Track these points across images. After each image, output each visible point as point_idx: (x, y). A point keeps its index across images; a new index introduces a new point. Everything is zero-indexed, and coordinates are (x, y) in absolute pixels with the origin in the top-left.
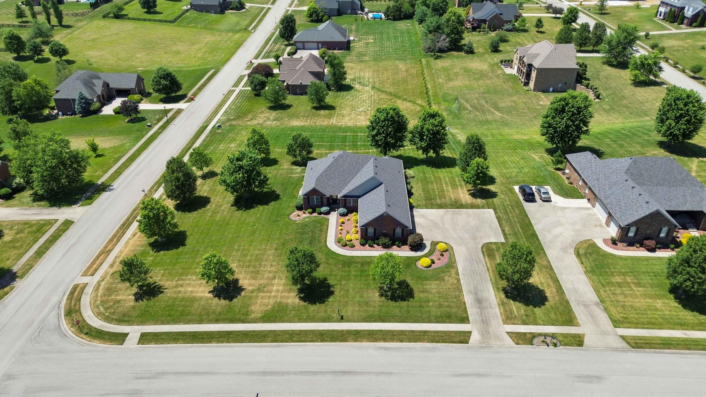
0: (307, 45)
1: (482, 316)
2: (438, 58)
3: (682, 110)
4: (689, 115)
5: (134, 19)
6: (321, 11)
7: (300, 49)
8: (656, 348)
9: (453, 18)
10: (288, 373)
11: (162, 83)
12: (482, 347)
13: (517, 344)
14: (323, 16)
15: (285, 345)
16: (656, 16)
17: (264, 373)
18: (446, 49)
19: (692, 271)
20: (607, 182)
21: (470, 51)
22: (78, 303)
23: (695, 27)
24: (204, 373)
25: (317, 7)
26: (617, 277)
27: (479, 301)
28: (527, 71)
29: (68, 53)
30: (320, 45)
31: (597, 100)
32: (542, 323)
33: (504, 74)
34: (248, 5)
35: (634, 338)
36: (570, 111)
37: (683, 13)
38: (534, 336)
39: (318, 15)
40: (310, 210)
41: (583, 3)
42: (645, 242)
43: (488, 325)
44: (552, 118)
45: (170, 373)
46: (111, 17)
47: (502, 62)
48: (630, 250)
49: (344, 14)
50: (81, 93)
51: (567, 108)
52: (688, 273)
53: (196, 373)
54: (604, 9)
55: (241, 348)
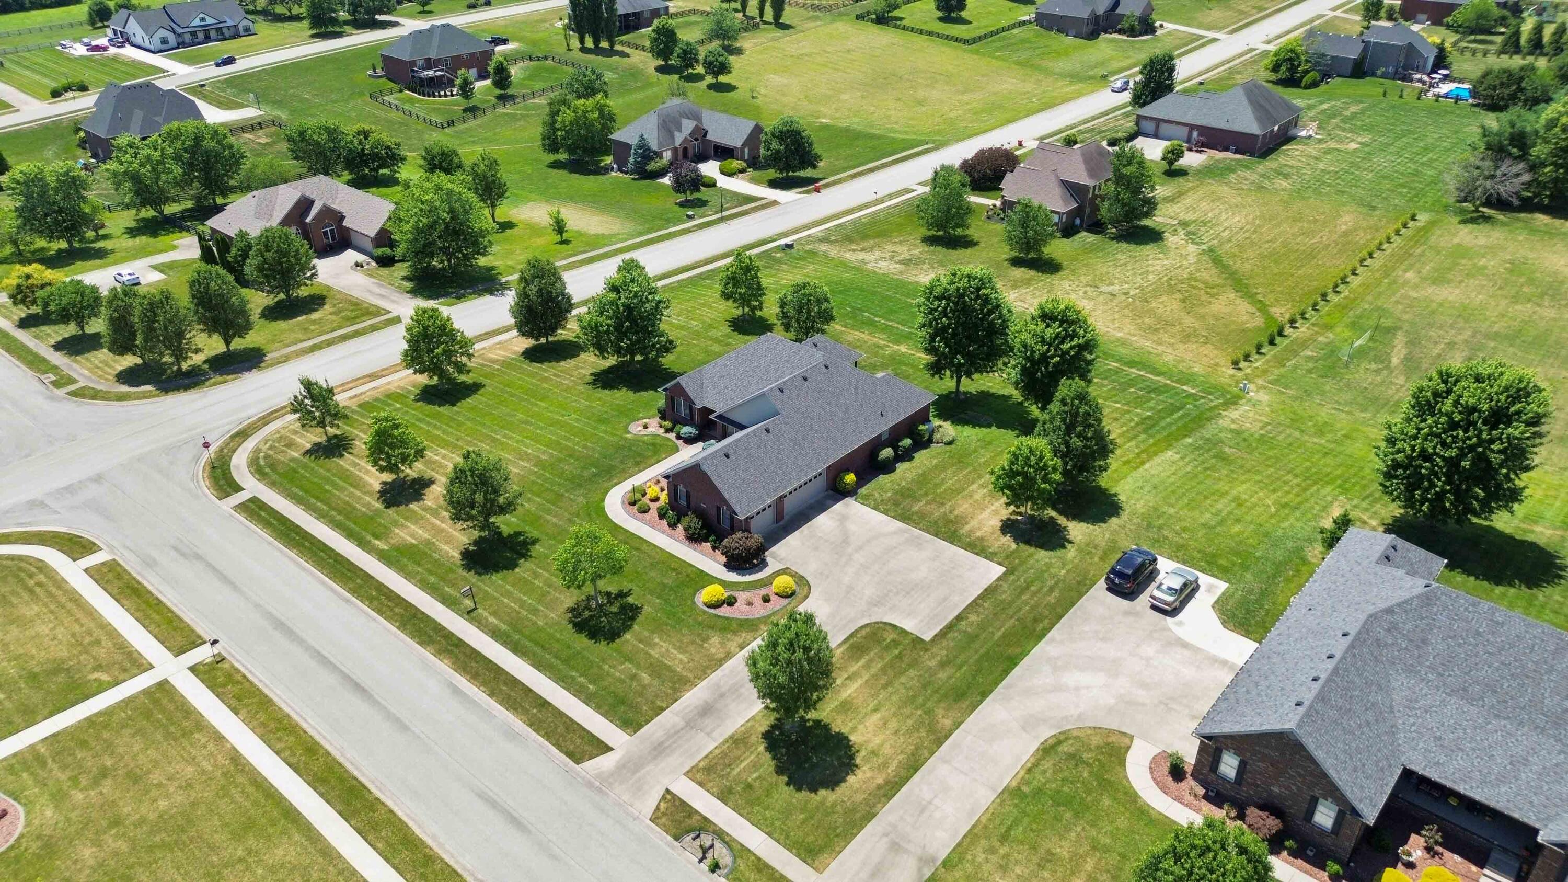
0: (1164, 128)
1: (667, 740)
5: (912, 30)
6: (1307, 61)
10: (300, 641)
12: (589, 786)
13: (655, 820)
14: (1306, 73)
18: (1516, 202)
27: (706, 711)
29: (730, 72)
30: (1195, 135)
34: (1168, 28)
38: (703, 826)
39: (1293, 69)
43: (655, 758)
46: (871, 21)
49: (1372, 75)
50: (642, 136)
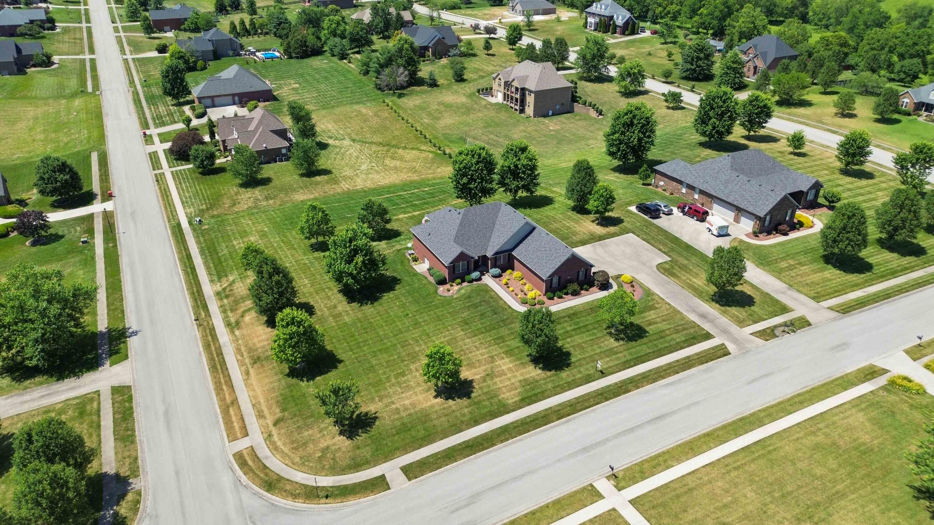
0: (217, 100)
1: (718, 328)
2: (400, 96)
3: (722, 107)
4: (729, 111)
6: (191, 56)
7: (209, 107)
8: (858, 309)
9: (406, 46)
11: (59, 179)
12: (744, 353)
13: (767, 340)
14: (195, 62)
15: (575, 418)
16: (586, 27)
17: (585, 450)
18: (405, 84)
19: (850, 235)
20: (718, 182)
21: (433, 84)
22: (268, 471)
23: (628, 35)
24: (523, 475)
25: (183, 50)
26: (782, 263)
27: (703, 316)
28: (520, 96)
30: (236, 98)
31: (601, 117)
32: (766, 317)
33: (491, 104)
34: (56, 58)
35: (839, 306)
36: (639, 123)
37: (614, 22)
38: (772, 329)
40: (459, 281)
41: (503, 21)
42: (780, 227)
43: (729, 333)
44: (622, 134)
45: (485, 491)
47: (478, 91)
48: (770, 238)
49: (223, 56)
51: (635, 122)
52: (847, 238)
53: (515, 479)
54: (533, 26)
55: (533, 438)
